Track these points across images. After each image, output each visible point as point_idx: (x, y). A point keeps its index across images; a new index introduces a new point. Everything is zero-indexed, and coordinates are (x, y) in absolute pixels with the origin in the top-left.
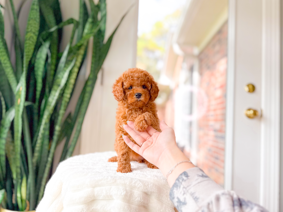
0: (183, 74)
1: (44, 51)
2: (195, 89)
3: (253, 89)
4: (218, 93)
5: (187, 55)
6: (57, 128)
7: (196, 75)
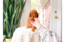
0: (41, 10)
1: (11, 6)
2: (44, 13)
3: (56, 12)
4: (49, 13)
5: (42, 5)
6: (15, 22)
7: (44, 10)
